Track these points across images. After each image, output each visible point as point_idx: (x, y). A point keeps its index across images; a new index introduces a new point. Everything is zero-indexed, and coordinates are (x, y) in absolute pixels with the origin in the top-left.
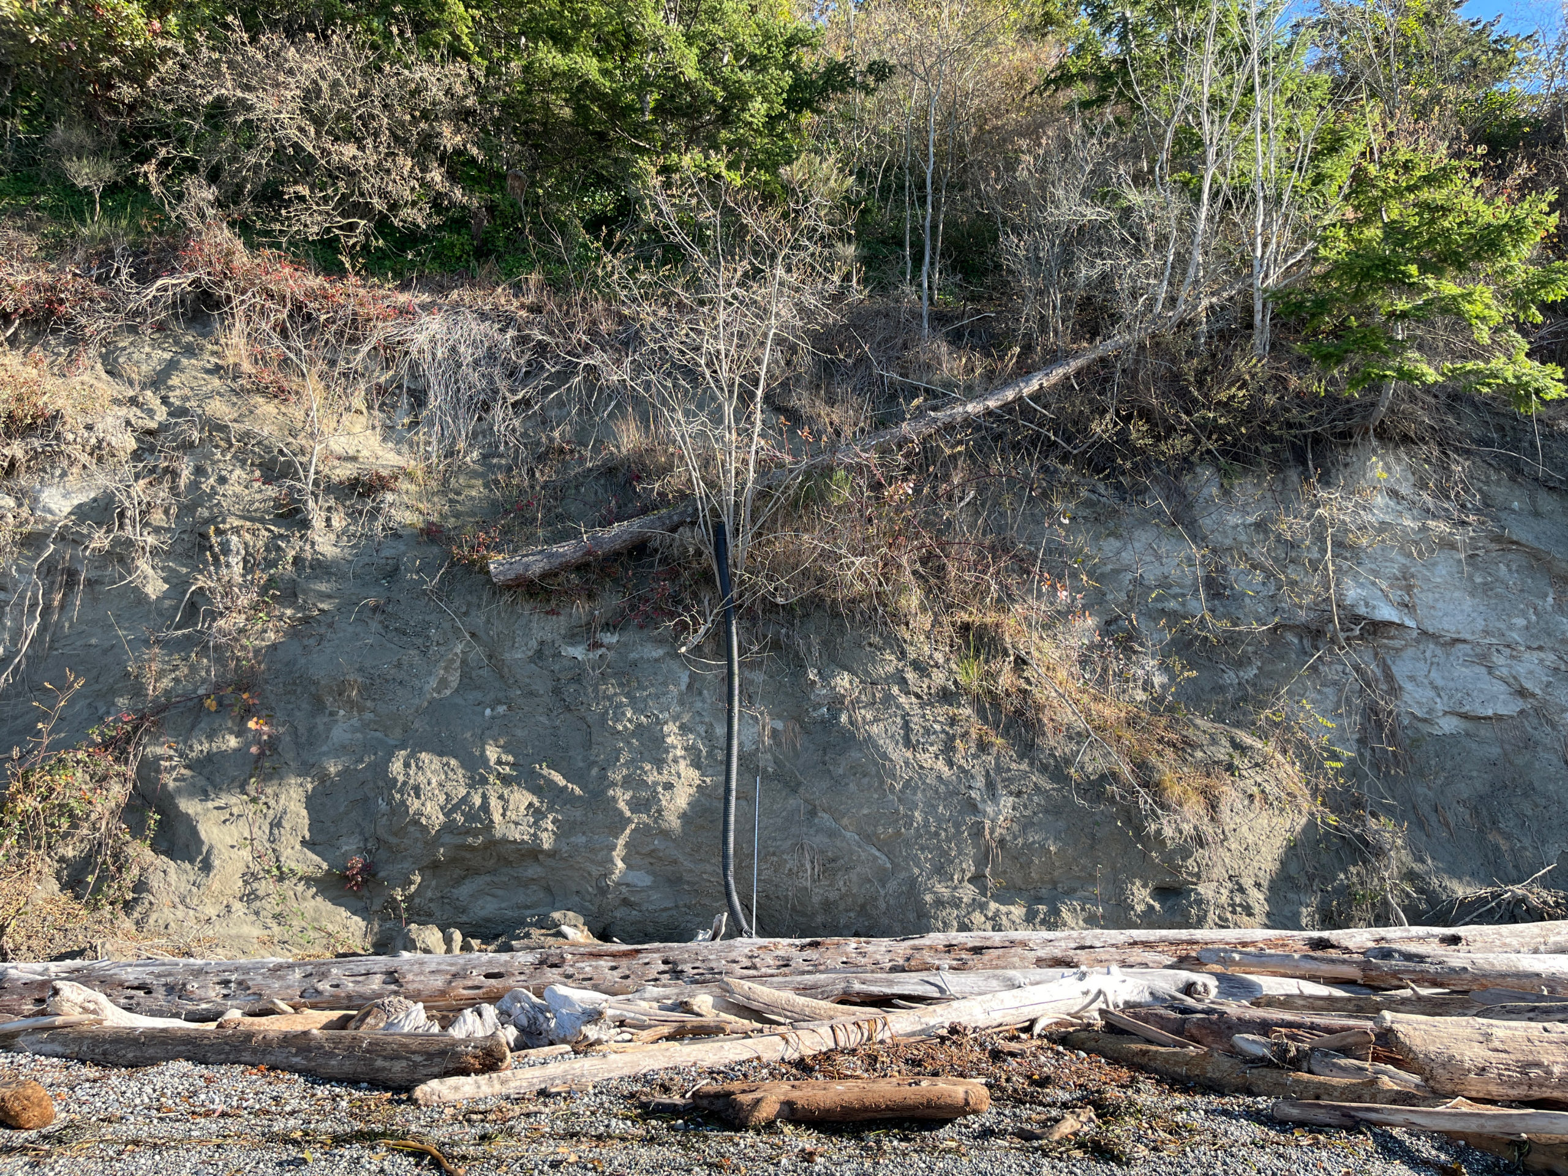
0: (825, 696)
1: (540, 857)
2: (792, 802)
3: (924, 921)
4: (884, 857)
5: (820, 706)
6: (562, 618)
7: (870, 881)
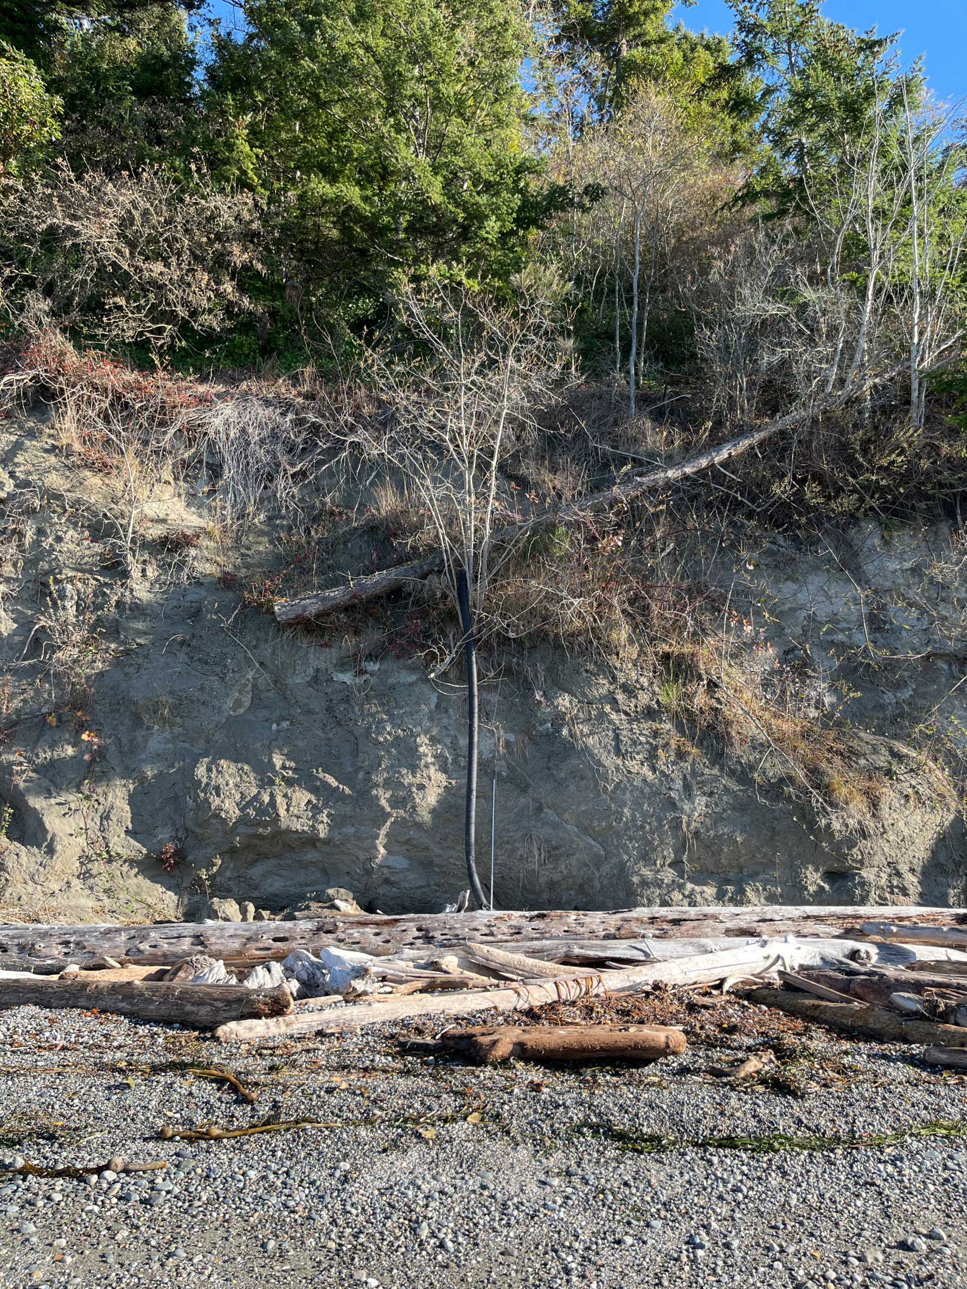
0: (550, 713)
1: (318, 844)
2: (523, 800)
3: (632, 898)
4: (598, 846)
5: (545, 721)
6: (333, 650)
7: (587, 865)
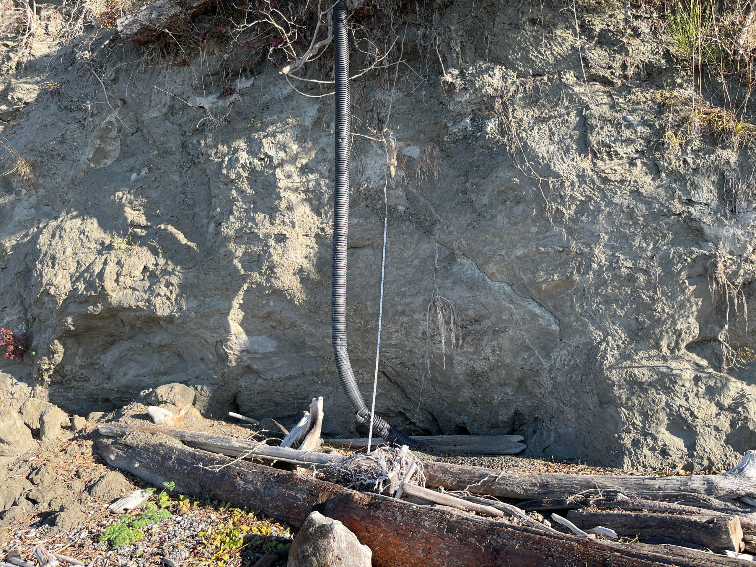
0: (468, 102)
2: (425, 247)
4: (547, 315)
5: (461, 116)
6: (192, 68)
7: (528, 349)
